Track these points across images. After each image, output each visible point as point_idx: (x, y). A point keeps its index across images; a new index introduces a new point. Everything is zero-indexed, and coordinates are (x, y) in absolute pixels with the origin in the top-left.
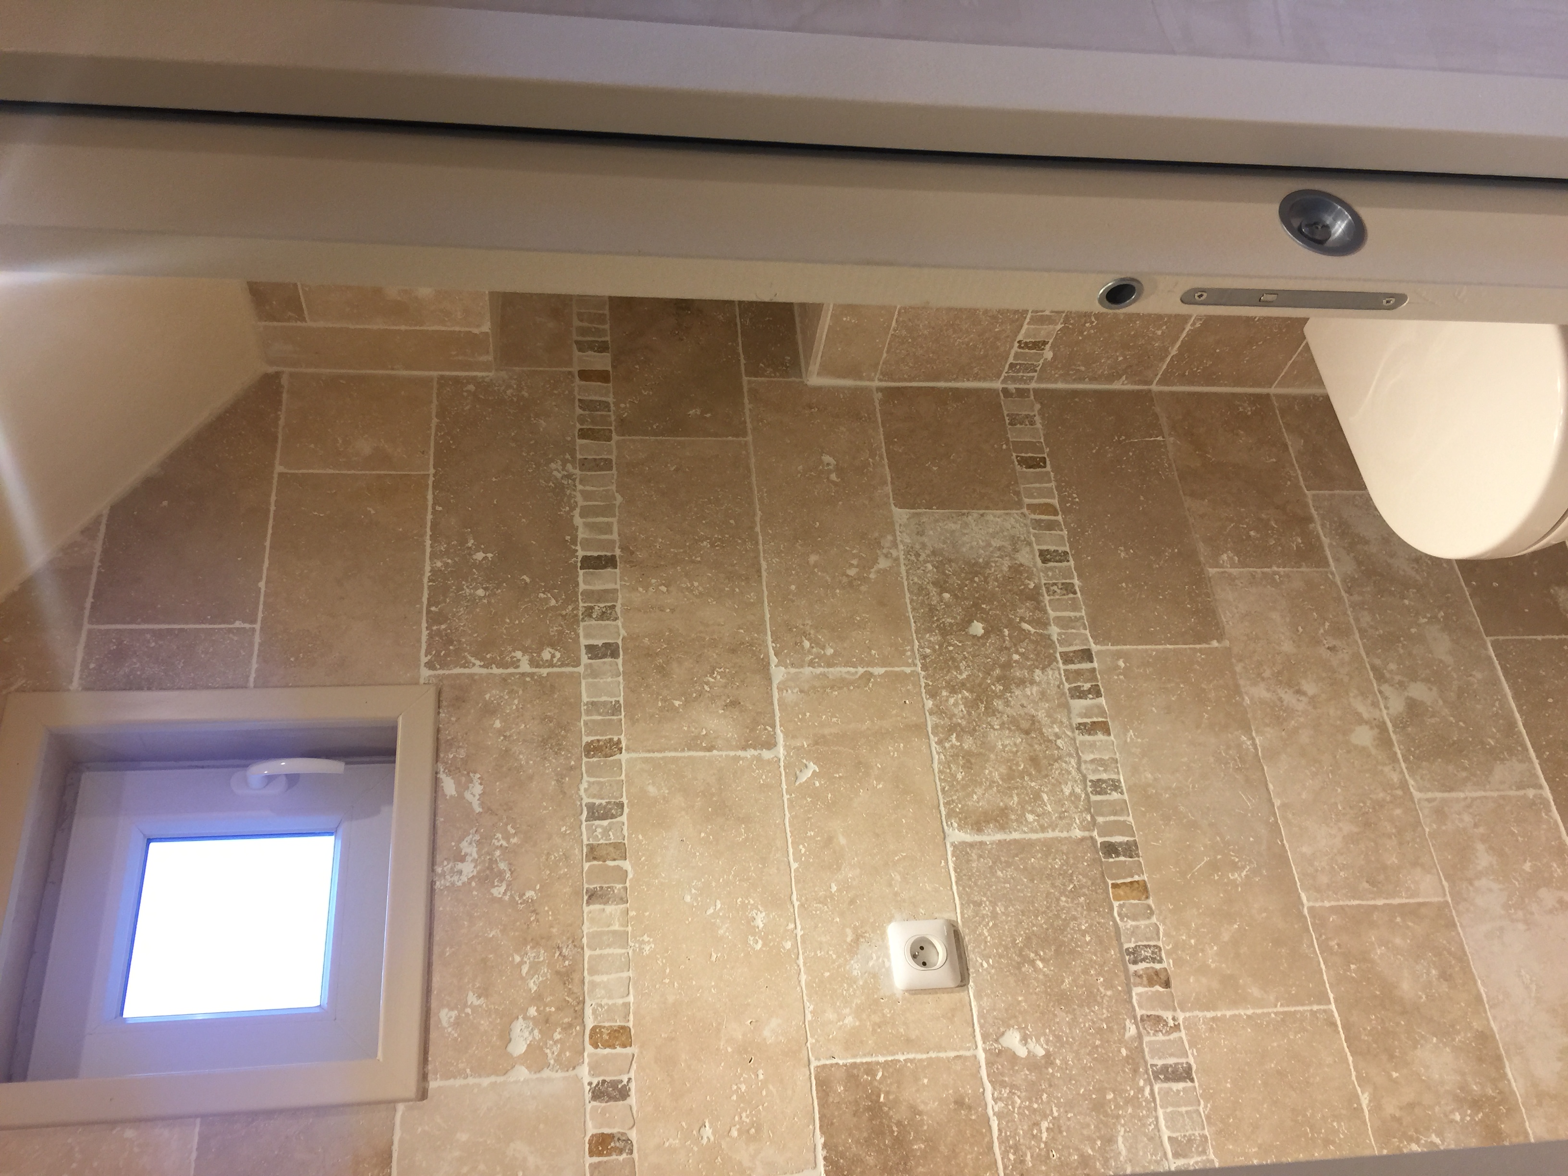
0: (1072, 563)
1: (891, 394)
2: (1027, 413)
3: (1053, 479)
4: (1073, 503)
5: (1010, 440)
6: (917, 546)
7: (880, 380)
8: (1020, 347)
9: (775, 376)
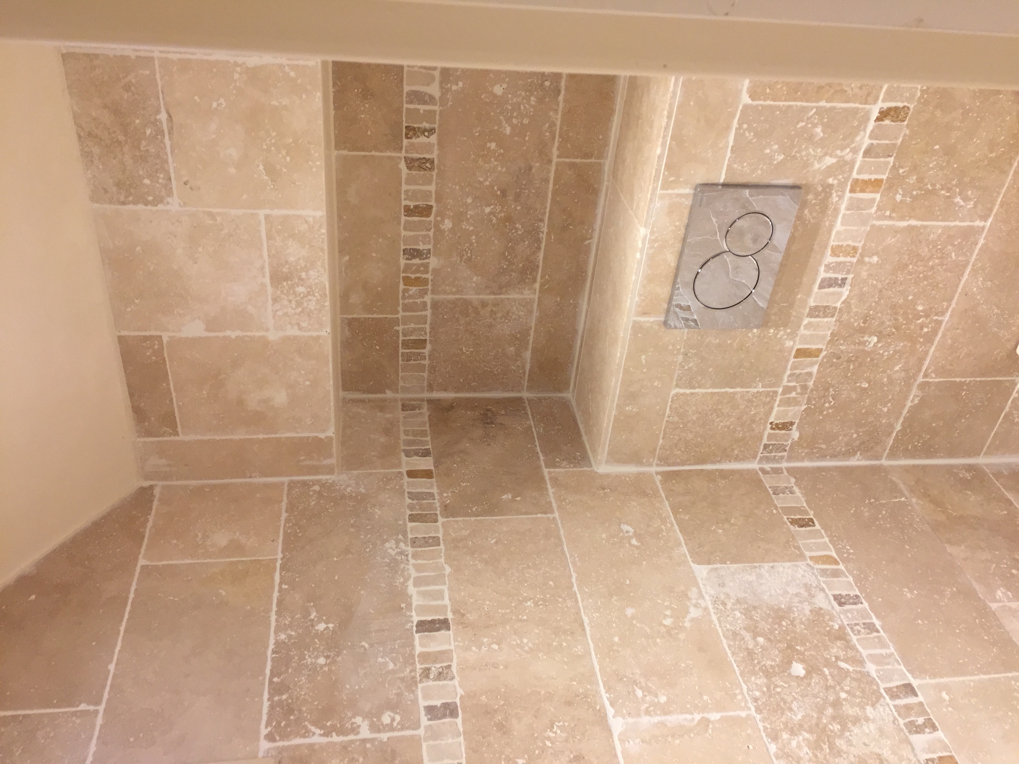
0: (866, 605)
1: (668, 476)
2: (786, 485)
3: (824, 535)
4: (849, 554)
5: (778, 506)
6: (722, 597)
7: (658, 465)
8: (772, 428)
9: (570, 467)
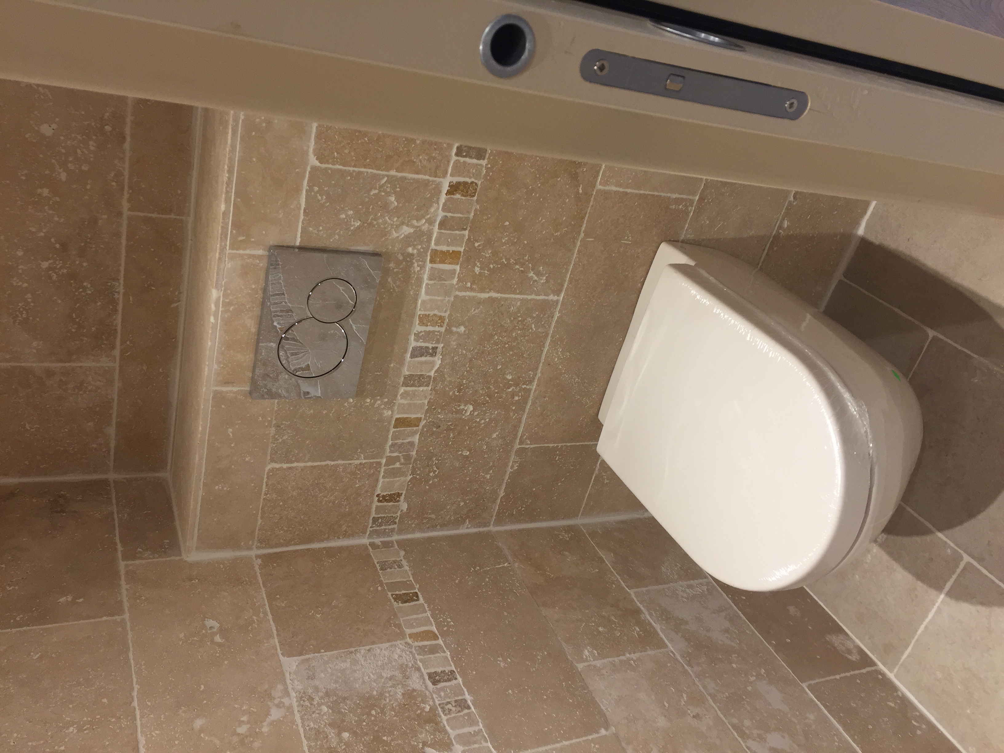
0: (460, 680)
1: (268, 559)
2: (394, 559)
3: (427, 609)
4: (449, 626)
5: (384, 582)
6: (310, 691)
7: (258, 548)
8: (379, 501)
9: (154, 558)
